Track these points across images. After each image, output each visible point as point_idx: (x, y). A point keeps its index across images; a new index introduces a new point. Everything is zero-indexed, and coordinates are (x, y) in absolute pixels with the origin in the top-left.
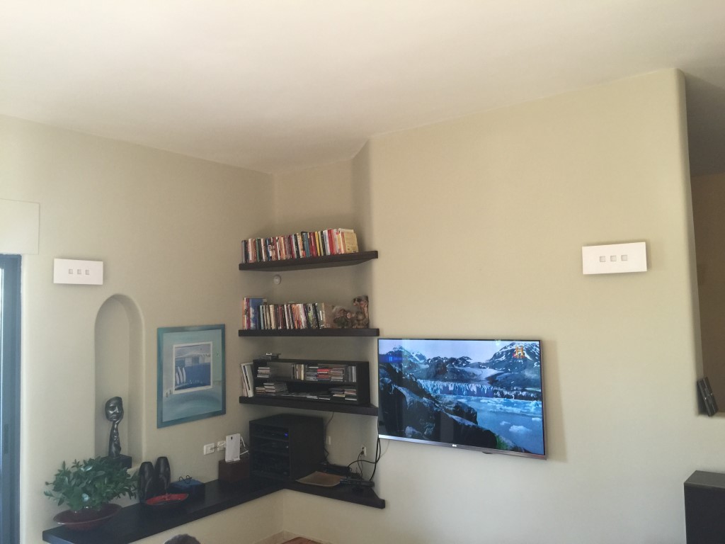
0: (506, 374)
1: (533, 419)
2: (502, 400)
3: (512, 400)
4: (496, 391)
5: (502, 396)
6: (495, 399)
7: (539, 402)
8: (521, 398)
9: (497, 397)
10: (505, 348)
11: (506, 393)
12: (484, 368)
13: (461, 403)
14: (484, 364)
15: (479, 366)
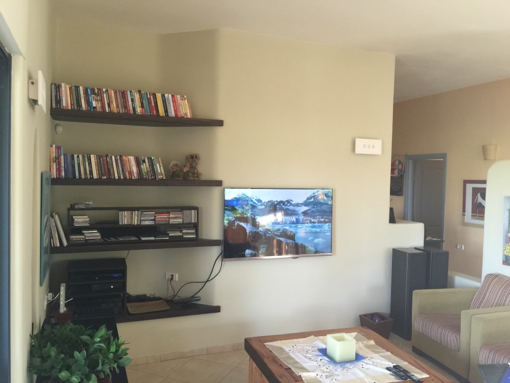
0: (314, 209)
1: (327, 234)
2: (310, 225)
3: (316, 224)
4: (307, 220)
5: (311, 222)
6: (306, 225)
7: (330, 224)
8: (321, 222)
9: (307, 223)
10: (314, 194)
11: (313, 220)
12: (301, 206)
13: (285, 229)
14: (301, 204)
15: (298, 205)
